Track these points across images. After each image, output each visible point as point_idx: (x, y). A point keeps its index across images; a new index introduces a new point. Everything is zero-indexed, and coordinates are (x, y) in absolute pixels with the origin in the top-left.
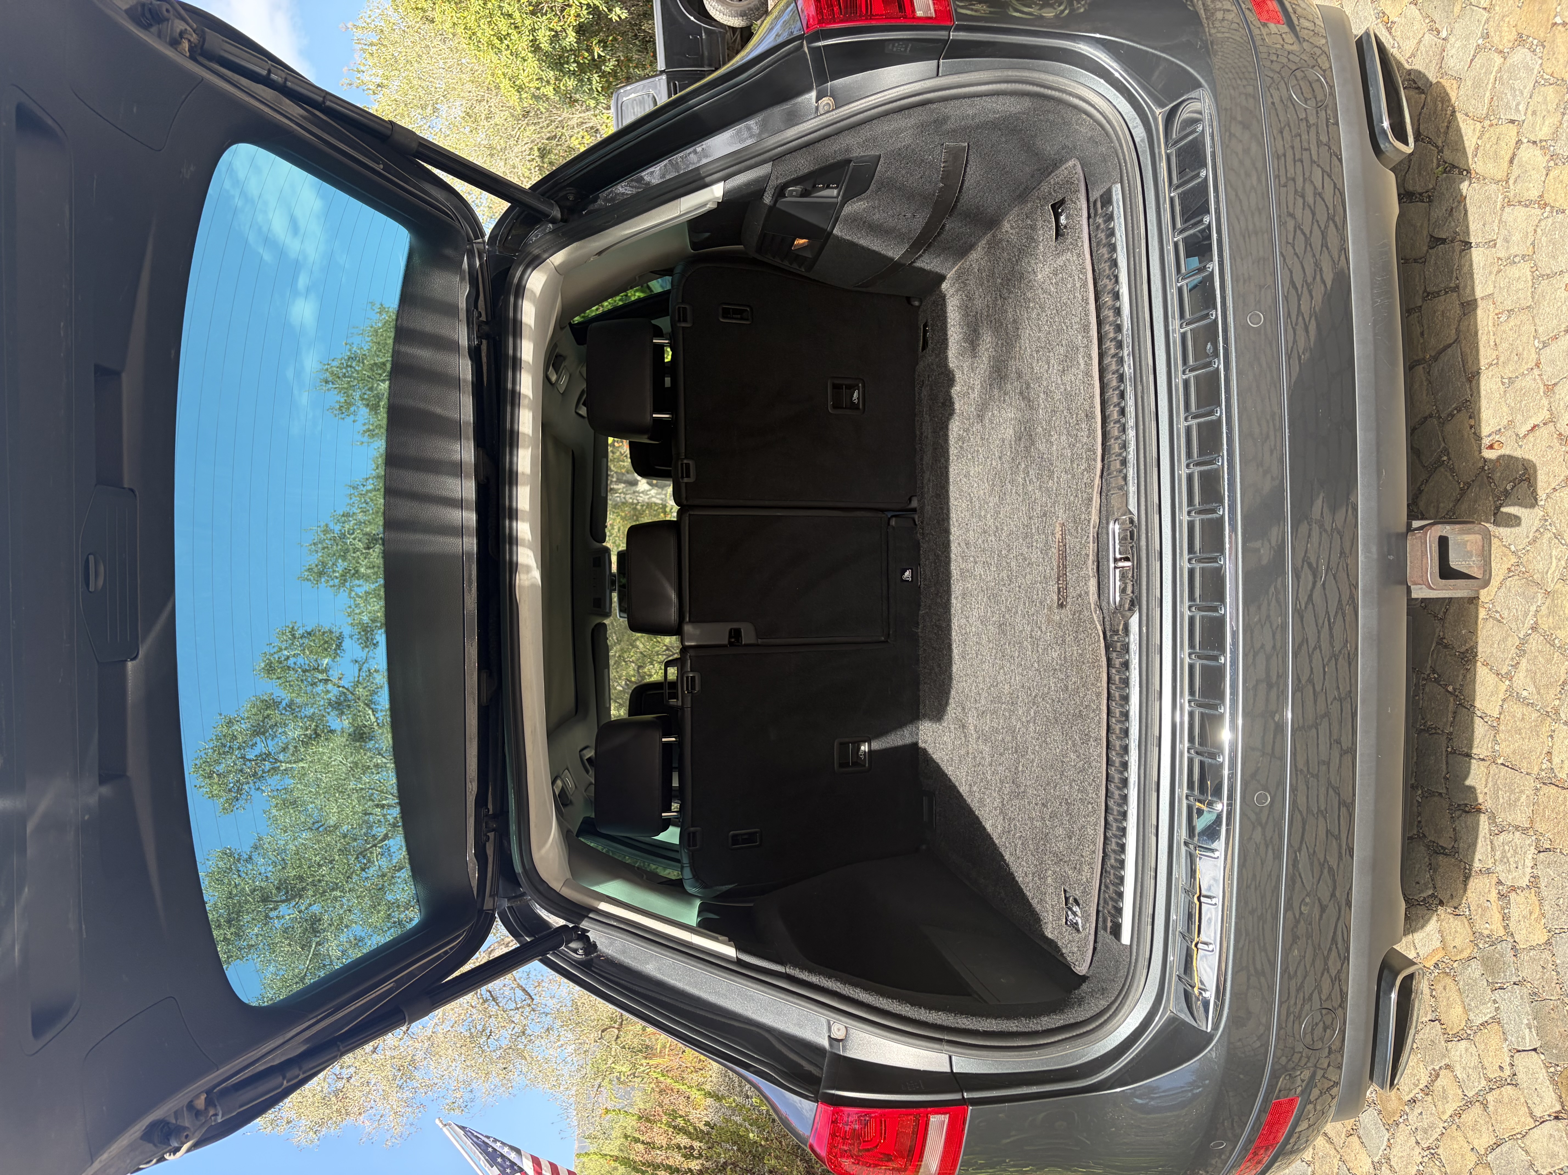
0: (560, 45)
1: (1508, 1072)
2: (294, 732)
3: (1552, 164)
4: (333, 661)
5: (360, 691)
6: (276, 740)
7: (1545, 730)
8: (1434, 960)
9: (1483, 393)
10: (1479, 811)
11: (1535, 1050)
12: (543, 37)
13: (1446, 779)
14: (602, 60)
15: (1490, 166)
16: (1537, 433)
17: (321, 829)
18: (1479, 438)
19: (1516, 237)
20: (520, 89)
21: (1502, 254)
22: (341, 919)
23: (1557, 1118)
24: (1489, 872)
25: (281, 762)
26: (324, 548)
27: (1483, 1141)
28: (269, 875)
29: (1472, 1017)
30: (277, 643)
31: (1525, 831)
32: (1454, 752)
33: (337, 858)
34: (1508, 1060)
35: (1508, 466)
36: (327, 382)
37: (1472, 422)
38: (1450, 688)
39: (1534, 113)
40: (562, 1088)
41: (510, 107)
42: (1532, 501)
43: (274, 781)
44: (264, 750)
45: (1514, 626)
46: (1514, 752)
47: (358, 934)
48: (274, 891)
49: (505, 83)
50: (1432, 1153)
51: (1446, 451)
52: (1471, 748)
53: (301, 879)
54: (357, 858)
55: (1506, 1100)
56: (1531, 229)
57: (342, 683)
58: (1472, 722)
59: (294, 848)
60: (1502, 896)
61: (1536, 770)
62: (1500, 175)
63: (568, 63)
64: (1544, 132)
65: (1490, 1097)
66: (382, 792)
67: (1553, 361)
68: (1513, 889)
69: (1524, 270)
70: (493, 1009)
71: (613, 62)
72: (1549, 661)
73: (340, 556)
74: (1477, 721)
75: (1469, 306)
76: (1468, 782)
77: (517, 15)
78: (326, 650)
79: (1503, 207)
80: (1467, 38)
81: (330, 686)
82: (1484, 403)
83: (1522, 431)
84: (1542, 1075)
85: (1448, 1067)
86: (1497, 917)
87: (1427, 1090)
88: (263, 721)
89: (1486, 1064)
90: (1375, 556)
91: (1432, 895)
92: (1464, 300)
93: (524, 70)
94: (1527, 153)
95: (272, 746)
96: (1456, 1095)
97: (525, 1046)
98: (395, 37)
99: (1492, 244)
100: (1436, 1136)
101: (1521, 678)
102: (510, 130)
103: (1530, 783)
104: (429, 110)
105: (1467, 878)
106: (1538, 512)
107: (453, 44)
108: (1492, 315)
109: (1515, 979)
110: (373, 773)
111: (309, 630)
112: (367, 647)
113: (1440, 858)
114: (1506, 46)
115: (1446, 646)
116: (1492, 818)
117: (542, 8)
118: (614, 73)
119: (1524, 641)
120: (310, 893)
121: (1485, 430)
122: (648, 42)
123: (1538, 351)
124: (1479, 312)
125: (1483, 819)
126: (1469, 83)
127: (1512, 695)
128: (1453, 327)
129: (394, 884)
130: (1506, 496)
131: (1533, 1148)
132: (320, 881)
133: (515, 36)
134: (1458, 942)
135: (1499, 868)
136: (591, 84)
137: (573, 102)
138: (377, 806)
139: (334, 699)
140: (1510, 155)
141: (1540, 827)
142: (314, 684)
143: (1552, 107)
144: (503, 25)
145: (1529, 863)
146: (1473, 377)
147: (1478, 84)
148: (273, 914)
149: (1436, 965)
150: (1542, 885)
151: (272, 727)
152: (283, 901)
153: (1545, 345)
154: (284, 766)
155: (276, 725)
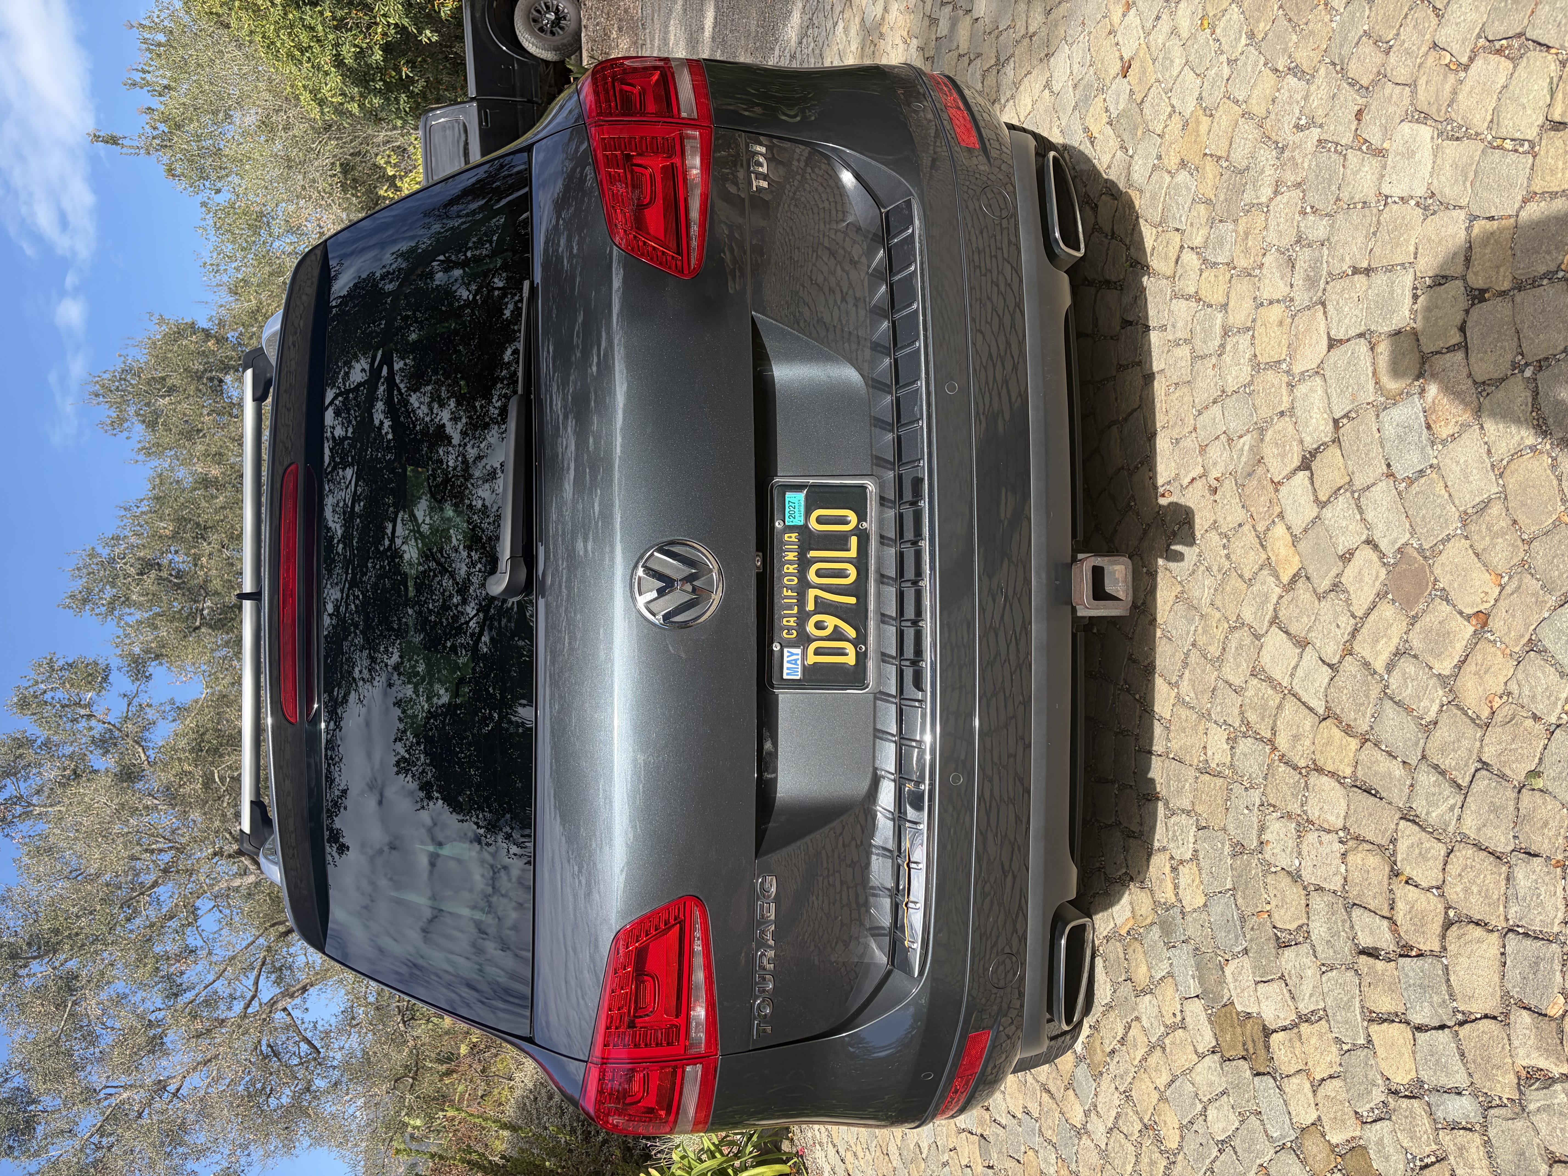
0: (366, 62)
1: (1179, 1018)
2: (50, 773)
3: (1203, 267)
4: (98, 694)
5: (129, 727)
6: (30, 781)
7: (1201, 728)
8: (1127, 929)
9: (1158, 450)
10: (1158, 799)
11: (1197, 996)
12: (348, 53)
13: (1134, 773)
14: (411, 81)
15: (1162, 264)
16: (1195, 484)
17: (79, 878)
18: (1156, 488)
19: (1180, 325)
20: (321, 103)
21: (1171, 338)
22: (102, 974)
23: (1213, 1052)
24: (1164, 849)
25: (34, 805)
26: (89, 574)
27: (1163, 1080)
28: (18, 929)
29: (1154, 974)
30: (33, 675)
31: (1188, 813)
32: (1140, 751)
33: (98, 907)
34: (1179, 1007)
35: (1175, 511)
36: (97, 395)
37: (1151, 474)
38: (1137, 697)
39: (1192, 224)
40: (350, 1144)
41: (310, 120)
42: (1190, 540)
43: (25, 827)
44: (15, 793)
45: (1179, 643)
46: (1181, 748)
47: (121, 991)
48: (25, 947)
49: (305, 96)
50: (1127, 1096)
51: (1133, 498)
52: (1151, 746)
53: (56, 932)
54: (121, 907)
55: (1178, 1042)
56: (1190, 318)
57: (108, 719)
58: (1152, 724)
59: (49, 899)
60: (1174, 869)
61: (1195, 762)
62: (1169, 273)
63: (373, 80)
64: (1198, 241)
65: (1167, 1041)
66: (152, 835)
67: (1205, 427)
68: (1181, 862)
69: (1184, 352)
70: (275, 1064)
71: (422, 83)
72: (1204, 671)
73: (108, 582)
74: (1156, 723)
75: (1149, 378)
76: (1150, 775)
77: (320, 28)
78: (90, 683)
79: (1171, 299)
80: (1147, 158)
81: (93, 722)
82: (1159, 459)
83: (1185, 482)
84: (1203, 1017)
85: (1137, 1019)
86: (1170, 886)
87: (1122, 1041)
88: (14, 761)
89: (1164, 1013)
90: (1045, 582)
91: (1126, 873)
92: (1146, 372)
93: (326, 84)
94: (1189, 257)
95: (24, 788)
96: (1143, 1042)
97: (310, 1103)
98: (185, 40)
99: (1163, 328)
100: (1129, 1080)
101: (1185, 685)
102: (309, 142)
103: (1192, 773)
104: (221, 115)
105: (1150, 855)
106: (1196, 549)
107: (250, 51)
108: (1164, 386)
109: (1183, 938)
110: (142, 815)
111: (70, 661)
112: (138, 679)
113: (1131, 840)
114: (1173, 167)
115: (1134, 661)
116: (1167, 804)
117: (347, 23)
118: (423, 94)
119: (1187, 655)
120: (67, 947)
121: (1160, 481)
122: (459, 65)
123: (1195, 418)
124: (1156, 383)
125: (1160, 804)
126: (1148, 195)
127: (1180, 701)
128: (1138, 395)
129: (164, 934)
130: (1173, 537)
131: (1198, 1079)
132: (77, 934)
133: (317, 49)
134: (1143, 911)
135: (1171, 845)
136: (398, 103)
137: (378, 120)
138: (146, 850)
139: (97, 736)
140: (1175, 257)
141: (1199, 809)
142: (74, 720)
143: (1203, 221)
144: (304, 38)
145: (1192, 840)
146: (1151, 436)
147: (1153, 197)
148: (23, 972)
149: (1128, 933)
150: (1201, 857)
151: (25, 767)
152: (35, 958)
153: (1200, 413)
154: (37, 810)
155: (29, 765)
